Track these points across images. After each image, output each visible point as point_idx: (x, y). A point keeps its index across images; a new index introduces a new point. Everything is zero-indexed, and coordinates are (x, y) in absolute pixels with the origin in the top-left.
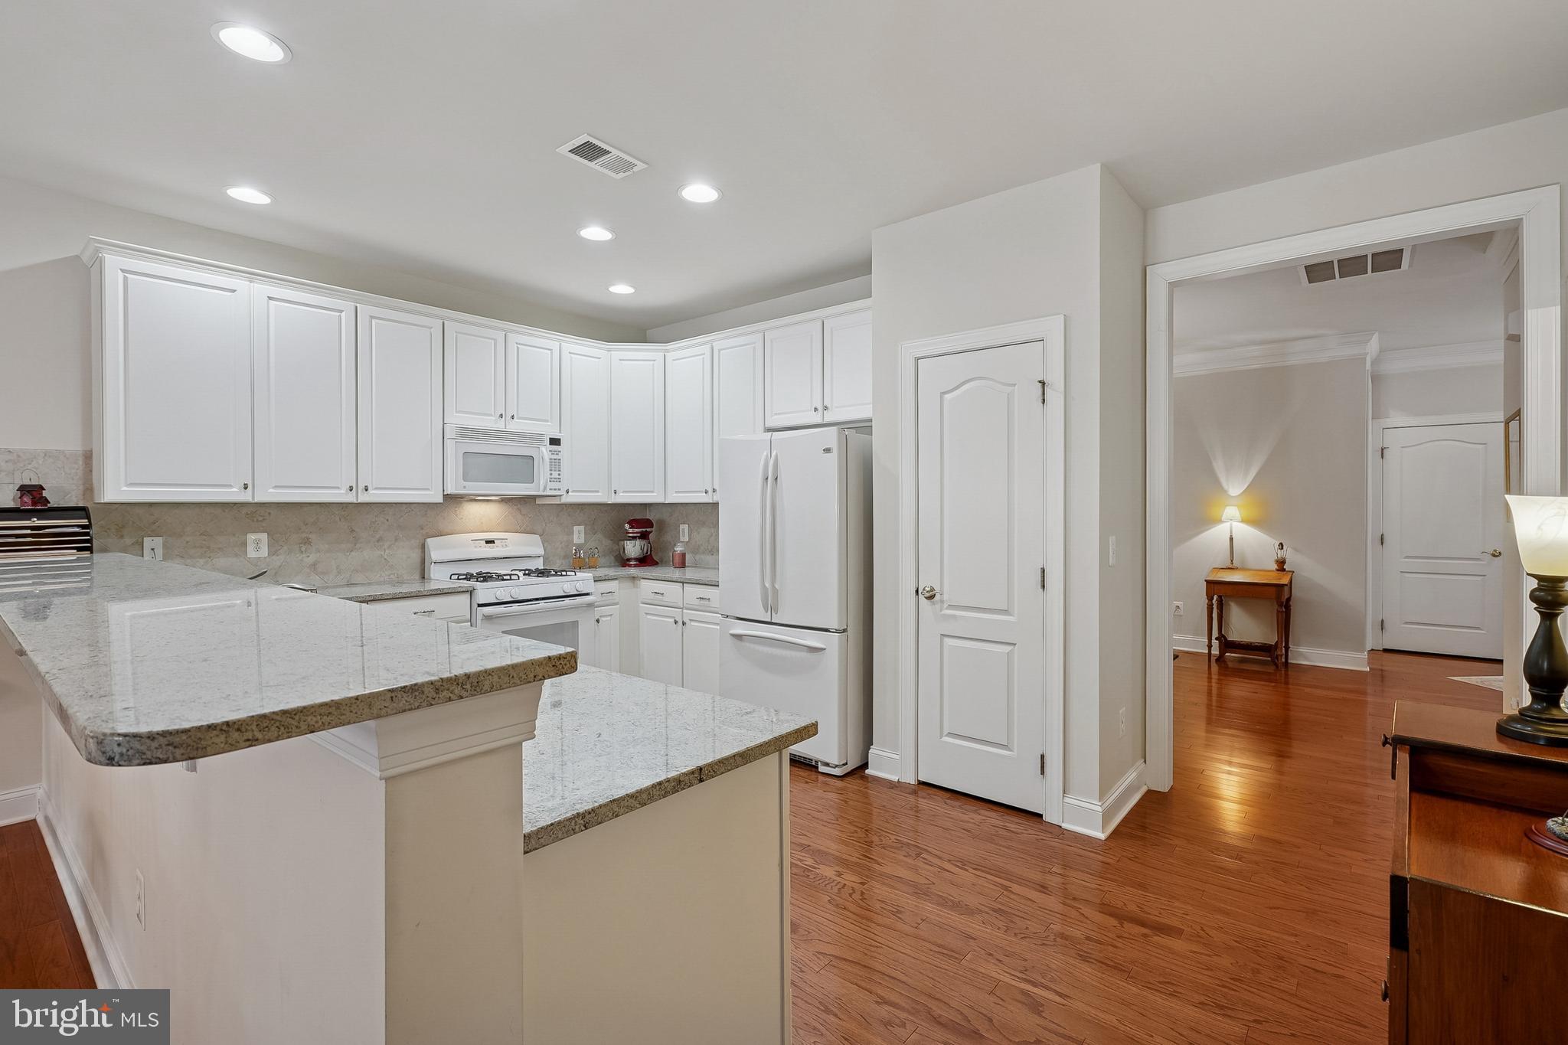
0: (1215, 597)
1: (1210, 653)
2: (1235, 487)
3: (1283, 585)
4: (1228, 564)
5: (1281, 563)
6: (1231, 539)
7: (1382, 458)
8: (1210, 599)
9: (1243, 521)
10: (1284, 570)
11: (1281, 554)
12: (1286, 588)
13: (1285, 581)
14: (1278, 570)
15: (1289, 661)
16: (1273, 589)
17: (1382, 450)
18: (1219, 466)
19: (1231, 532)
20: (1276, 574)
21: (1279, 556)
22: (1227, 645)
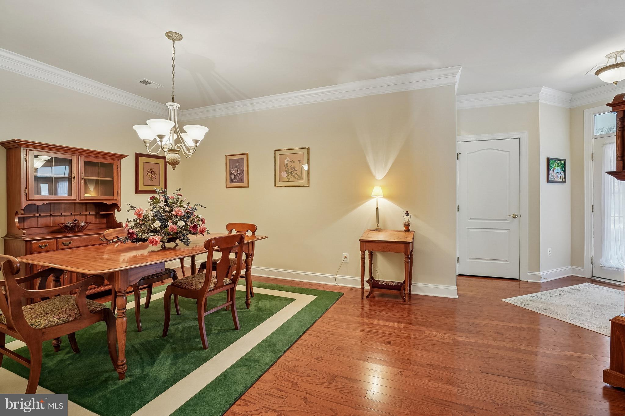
0: (367, 252)
1: (363, 288)
2: (380, 174)
3: (409, 243)
4: (376, 227)
5: (407, 225)
6: (377, 209)
7: (458, 160)
8: (363, 253)
9: (384, 197)
10: (409, 230)
11: (407, 219)
12: (411, 244)
13: (409, 240)
14: (405, 231)
15: (412, 293)
16: (402, 246)
17: (458, 154)
18: (370, 159)
19: (377, 205)
20: (404, 234)
21: (406, 221)
22: (374, 284)
